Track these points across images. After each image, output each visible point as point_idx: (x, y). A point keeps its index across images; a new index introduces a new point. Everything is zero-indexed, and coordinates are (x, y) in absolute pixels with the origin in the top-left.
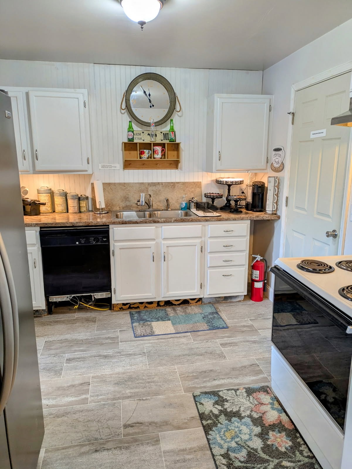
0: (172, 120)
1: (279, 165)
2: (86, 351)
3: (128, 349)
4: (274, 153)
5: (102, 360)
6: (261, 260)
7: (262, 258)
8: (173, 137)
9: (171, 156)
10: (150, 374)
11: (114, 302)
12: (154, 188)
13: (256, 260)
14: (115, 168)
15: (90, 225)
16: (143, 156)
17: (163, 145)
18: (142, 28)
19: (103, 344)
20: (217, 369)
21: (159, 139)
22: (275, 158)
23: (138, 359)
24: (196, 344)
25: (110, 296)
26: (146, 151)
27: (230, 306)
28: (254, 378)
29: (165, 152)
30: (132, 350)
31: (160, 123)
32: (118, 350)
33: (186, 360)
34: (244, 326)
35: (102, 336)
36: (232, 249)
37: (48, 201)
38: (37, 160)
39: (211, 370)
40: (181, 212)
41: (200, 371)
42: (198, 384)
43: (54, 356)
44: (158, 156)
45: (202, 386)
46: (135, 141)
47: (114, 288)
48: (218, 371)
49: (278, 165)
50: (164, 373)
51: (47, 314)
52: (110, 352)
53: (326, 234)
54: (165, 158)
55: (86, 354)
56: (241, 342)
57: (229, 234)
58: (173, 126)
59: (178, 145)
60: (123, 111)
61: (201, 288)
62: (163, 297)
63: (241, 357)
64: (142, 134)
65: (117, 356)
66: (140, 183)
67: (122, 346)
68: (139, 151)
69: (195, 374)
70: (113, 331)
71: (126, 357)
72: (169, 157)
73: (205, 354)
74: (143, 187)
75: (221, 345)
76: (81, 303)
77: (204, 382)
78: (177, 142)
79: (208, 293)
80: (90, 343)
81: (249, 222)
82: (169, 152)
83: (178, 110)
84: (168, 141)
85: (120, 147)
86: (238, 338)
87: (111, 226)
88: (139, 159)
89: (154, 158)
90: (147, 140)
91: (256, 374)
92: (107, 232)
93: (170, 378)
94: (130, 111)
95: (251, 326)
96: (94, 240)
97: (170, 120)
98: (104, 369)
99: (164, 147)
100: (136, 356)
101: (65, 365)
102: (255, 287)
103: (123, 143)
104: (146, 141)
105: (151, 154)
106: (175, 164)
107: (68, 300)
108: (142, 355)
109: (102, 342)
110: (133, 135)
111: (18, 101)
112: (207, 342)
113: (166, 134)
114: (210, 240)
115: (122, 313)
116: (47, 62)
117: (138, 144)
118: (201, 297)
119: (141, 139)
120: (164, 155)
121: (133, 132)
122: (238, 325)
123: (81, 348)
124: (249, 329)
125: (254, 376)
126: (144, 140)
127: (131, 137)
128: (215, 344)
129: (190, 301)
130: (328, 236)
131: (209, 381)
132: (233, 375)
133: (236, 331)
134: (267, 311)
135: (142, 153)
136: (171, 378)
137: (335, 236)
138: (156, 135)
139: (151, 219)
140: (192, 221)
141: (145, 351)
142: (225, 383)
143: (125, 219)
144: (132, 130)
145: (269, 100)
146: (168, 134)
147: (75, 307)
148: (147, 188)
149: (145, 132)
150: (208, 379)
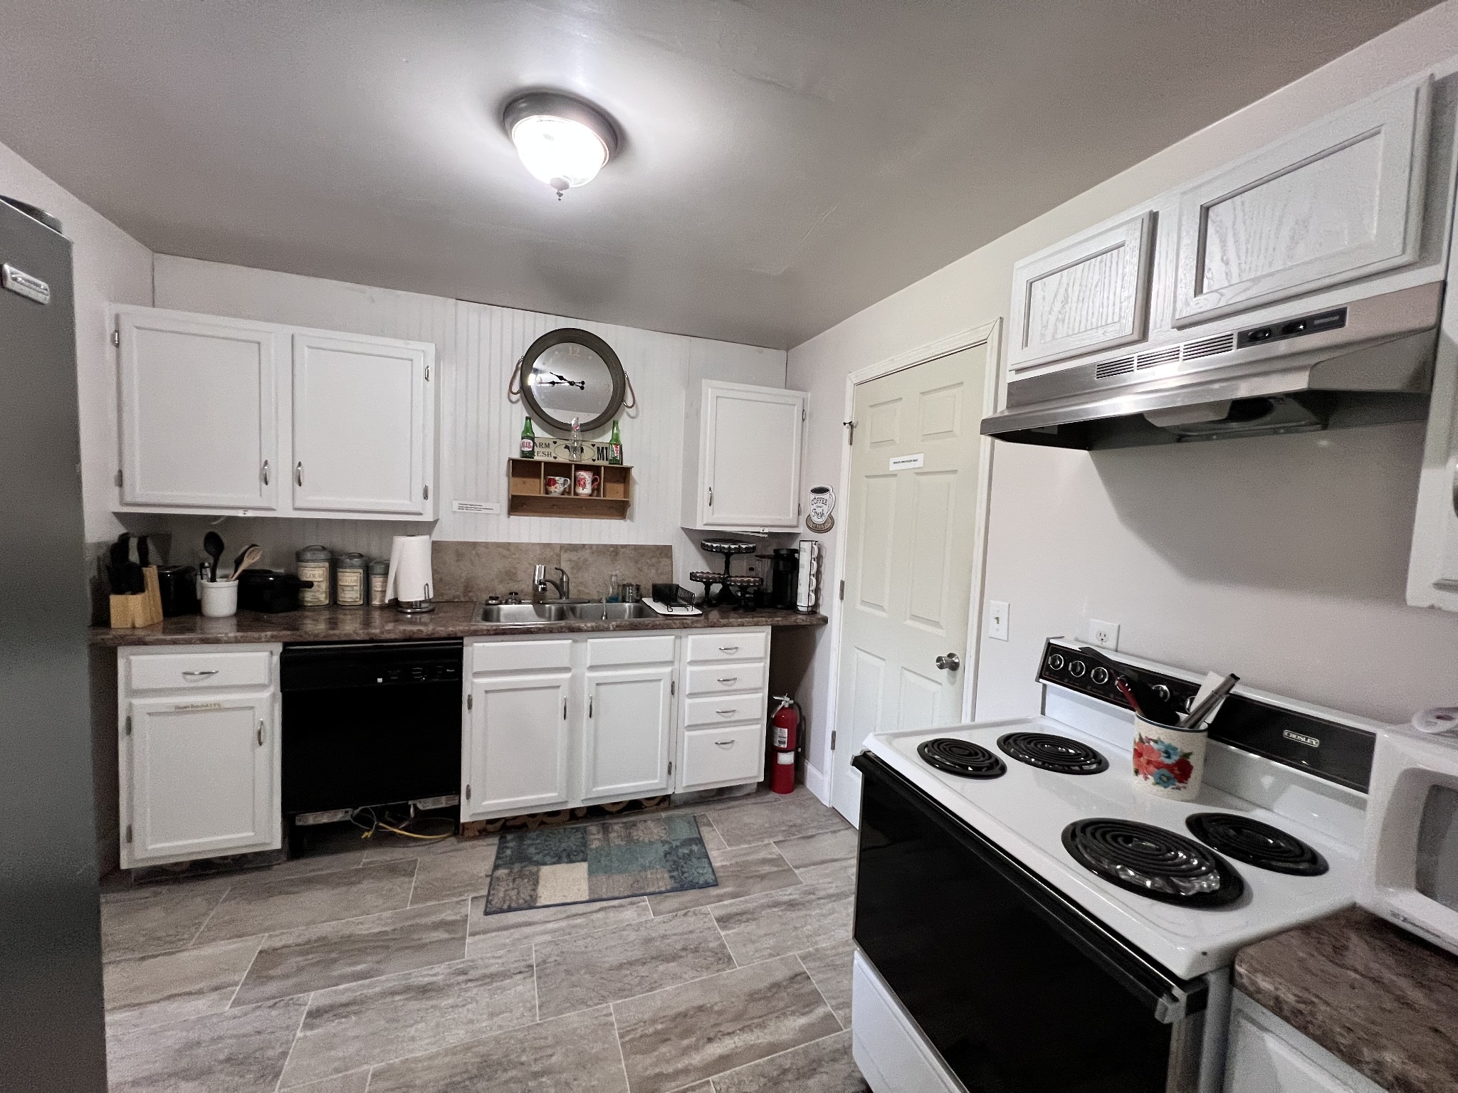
0: (615, 423)
1: (824, 519)
2: (372, 977)
3: (489, 958)
4: (813, 496)
5: (414, 1005)
6: (791, 706)
7: (792, 702)
8: (617, 454)
9: (614, 492)
10: (542, 1043)
11: (465, 818)
12: (574, 556)
13: (780, 707)
14: (487, 511)
15: (416, 636)
16: (552, 489)
17: (595, 470)
18: (560, 195)
19: (423, 946)
20: (712, 1001)
21: (588, 457)
22: (814, 506)
23: (513, 991)
24: (659, 923)
25: (456, 803)
26: (560, 480)
27: (728, 808)
28: (803, 1021)
29: (599, 484)
30: (500, 961)
31: (592, 426)
32: (463, 962)
33: (637, 980)
34: (764, 861)
35: (423, 921)
36: (737, 686)
37: (321, 579)
38: (300, 485)
39: (701, 1008)
40: (630, 607)
41: (672, 1012)
42: (668, 1061)
43: (271, 1002)
44: (585, 491)
45: (680, 1066)
46: (537, 458)
47: (468, 786)
48: (716, 1008)
49: (821, 520)
50: (578, 1031)
51: (285, 859)
52: (438, 972)
53: (937, 661)
54: (598, 495)
55: (369, 986)
56: (763, 907)
57: (731, 654)
58: (617, 435)
59: (627, 470)
60: (514, 398)
61: (669, 772)
62: (585, 800)
63: (766, 953)
64: (552, 445)
65: (458, 983)
66: (544, 544)
67: (474, 948)
68: (545, 478)
69: (659, 1027)
70: (455, 899)
71: (481, 985)
72: (607, 493)
73: (684, 954)
74: (550, 552)
75: (719, 920)
76: (381, 824)
77: (686, 1051)
78: (626, 464)
79: (683, 784)
80: (387, 947)
81: (769, 629)
82: (608, 485)
83: (630, 404)
84: (608, 462)
85: (504, 467)
86: (757, 896)
87: (466, 640)
88: (543, 495)
89: (576, 494)
90: (563, 457)
91: (808, 1006)
92: (458, 654)
93: (594, 1051)
94: (530, 400)
95: (777, 861)
96: (423, 675)
97: (611, 421)
98: (413, 1039)
99: (599, 474)
100: (508, 981)
101: (299, 1034)
102: (779, 762)
103: (510, 459)
104: (560, 460)
105: (570, 486)
106: (620, 509)
107: (348, 818)
108: (525, 975)
109: (420, 939)
110: (532, 444)
111: (262, 353)
112: (685, 915)
113: (603, 448)
114: (690, 669)
115: (484, 844)
116: (348, 284)
117: (543, 464)
118: (670, 792)
119: (549, 455)
120: (596, 490)
121: (533, 439)
122: (750, 858)
123: (359, 968)
124: (776, 869)
125: (803, 1014)
126: (555, 458)
127: (526, 449)
128: (705, 920)
129: (645, 804)
130: (941, 667)
131: (696, 1048)
132: (753, 1018)
133: (747, 878)
134: (805, 816)
135: (549, 483)
136: (598, 1047)
137: (954, 667)
138: (582, 450)
139: (563, 623)
140: (655, 627)
141: (533, 961)
142: (736, 1047)
143: (504, 623)
144: (532, 435)
145: (801, 401)
146: (606, 448)
147: (366, 834)
148: (559, 556)
149: (559, 442)
150: (694, 1039)
